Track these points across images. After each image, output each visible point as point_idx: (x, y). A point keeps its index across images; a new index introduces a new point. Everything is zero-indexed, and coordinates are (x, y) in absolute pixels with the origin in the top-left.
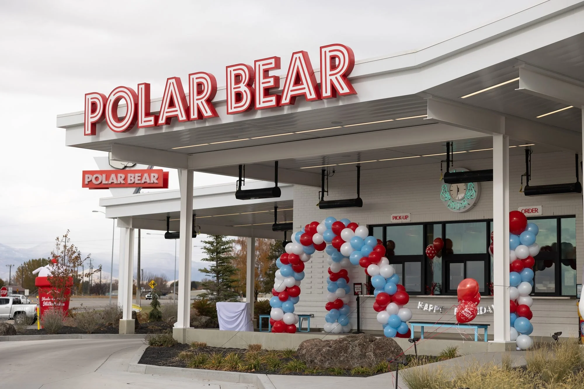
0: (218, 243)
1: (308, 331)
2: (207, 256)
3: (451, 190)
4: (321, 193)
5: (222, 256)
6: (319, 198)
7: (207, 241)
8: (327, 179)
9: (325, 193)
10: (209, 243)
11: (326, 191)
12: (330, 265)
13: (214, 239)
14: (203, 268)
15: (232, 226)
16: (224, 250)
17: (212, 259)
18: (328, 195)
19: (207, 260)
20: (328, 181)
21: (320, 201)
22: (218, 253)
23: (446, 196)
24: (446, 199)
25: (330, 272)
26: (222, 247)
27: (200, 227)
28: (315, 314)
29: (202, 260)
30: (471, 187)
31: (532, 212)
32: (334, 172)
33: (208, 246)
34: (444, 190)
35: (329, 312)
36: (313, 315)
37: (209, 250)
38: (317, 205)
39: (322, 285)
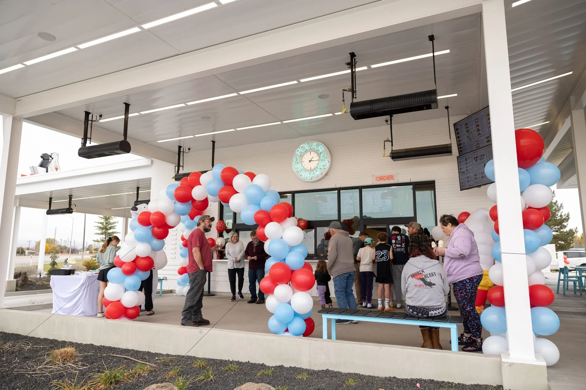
0: (106, 223)
1: (160, 295)
2: (100, 232)
3: (303, 161)
4: (177, 168)
5: (110, 231)
6: (175, 172)
7: (99, 222)
8: (183, 155)
9: (181, 168)
10: (101, 223)
11: (181, 166)
12: (183, 232)
13: (105, 221)
14: (96, 239)
15: (110, 209)
16: (110, 228)
17: (102, 234)
18: (183, 170)
19: (98, 234)
20: (183, 157)
21: (176, 173)
22: (107, 229)
23: (298, 166)
24: (299, 169)
25: (183, 239)
26: (109, 226)
27: (75, 205)
28: (168, 277)
29: (95, 234)
30: (324, 157)
31: (387, 179)
32: (189, 149)
33: (100, 225)
34: (296, 161)
35: (181, 276)
36: (166, 278)
37: (100, 228)
38: (173, 178)
39: (175, 251)
